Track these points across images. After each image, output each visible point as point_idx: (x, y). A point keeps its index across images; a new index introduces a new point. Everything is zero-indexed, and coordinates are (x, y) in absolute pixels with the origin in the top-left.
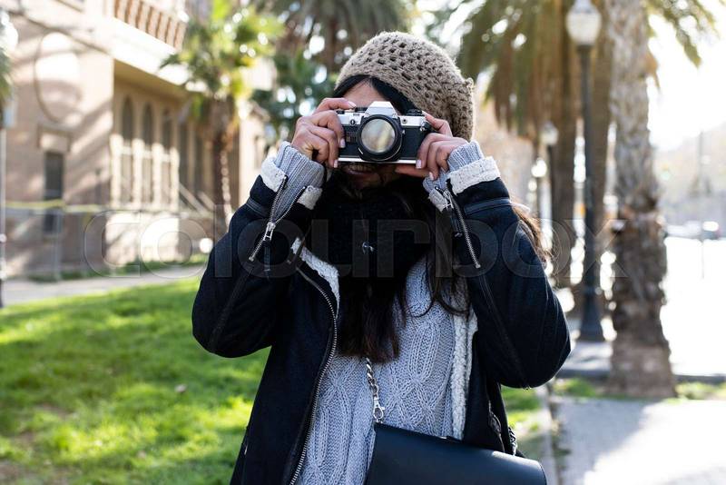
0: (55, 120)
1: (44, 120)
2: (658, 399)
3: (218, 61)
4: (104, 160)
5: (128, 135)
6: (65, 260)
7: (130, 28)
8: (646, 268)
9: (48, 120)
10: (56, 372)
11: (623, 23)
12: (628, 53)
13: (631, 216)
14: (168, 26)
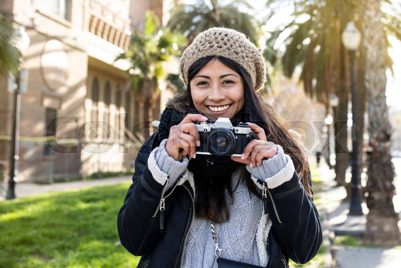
0: (52, 90)
1: (45, 90)
2: (391, 246)
3: (148, 57)
4: (81, 114)
5: (95, 99)
6: (56, 172)
7: (98, 38)
8: (385, 173)
9: (48, 90)
10: (44, 235)
11: (372, 38)
12: (375, 54)
13: (377, 144)
14: (120, 37)
